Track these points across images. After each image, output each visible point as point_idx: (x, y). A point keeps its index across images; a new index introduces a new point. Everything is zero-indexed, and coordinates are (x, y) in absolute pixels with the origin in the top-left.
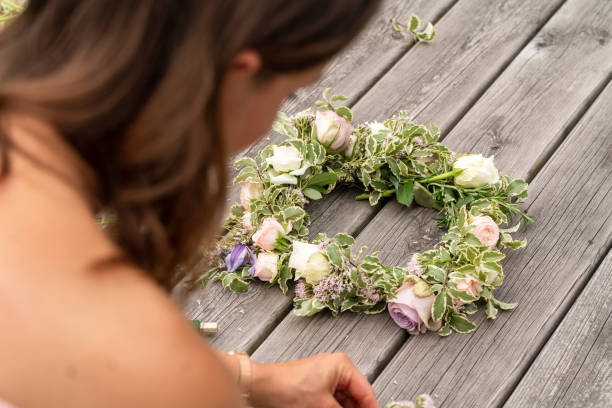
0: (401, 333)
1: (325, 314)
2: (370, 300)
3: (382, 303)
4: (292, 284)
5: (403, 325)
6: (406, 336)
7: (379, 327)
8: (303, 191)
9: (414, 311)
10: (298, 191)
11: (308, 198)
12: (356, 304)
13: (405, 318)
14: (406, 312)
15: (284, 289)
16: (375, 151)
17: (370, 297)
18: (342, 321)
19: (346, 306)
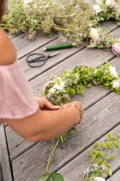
0: (114, 56)
1: (96, 48)
2: (108, 46)
3: (111, 48)
4: (90, 39)
5: (115, 53)
6: (116, 56)
7: (109, 53)
9: (118, 49)
10: (98, 17)
11: (100, 20)
12: (104, 47)
13: (115, 51)
14: (116, 50)
15: (88, 41)
17: (108, 45)
18: (100, 50)
19: (101, 46)
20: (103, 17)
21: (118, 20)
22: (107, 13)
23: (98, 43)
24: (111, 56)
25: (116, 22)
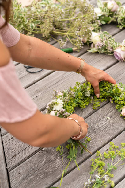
1: (97, 53)
2: (109, 50)
3: (112, 52)
4: (90, 44)
5: (117, 58)
7: (111, 58)
8: (101, 21)
9: (120, 54)
10: (99, 21)
11: (101, 23)
12: (106, 51)
13: (117, 56)
14: (118, 54)
15: (88, 45)
16: (123, 13)
17: (109, 49)
18: (101, 55)
19: (103, 51)
20: (104, 21)
21: (120, 23)
22: (108, 16)
23: (99, 47)
24: (113, 62)
25: (118, 26)
